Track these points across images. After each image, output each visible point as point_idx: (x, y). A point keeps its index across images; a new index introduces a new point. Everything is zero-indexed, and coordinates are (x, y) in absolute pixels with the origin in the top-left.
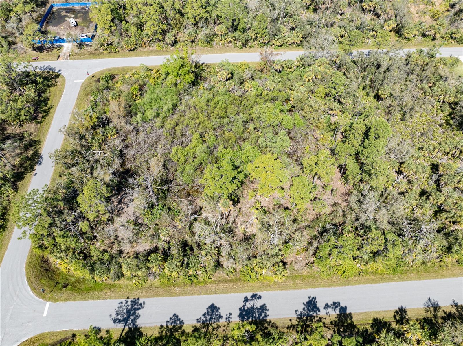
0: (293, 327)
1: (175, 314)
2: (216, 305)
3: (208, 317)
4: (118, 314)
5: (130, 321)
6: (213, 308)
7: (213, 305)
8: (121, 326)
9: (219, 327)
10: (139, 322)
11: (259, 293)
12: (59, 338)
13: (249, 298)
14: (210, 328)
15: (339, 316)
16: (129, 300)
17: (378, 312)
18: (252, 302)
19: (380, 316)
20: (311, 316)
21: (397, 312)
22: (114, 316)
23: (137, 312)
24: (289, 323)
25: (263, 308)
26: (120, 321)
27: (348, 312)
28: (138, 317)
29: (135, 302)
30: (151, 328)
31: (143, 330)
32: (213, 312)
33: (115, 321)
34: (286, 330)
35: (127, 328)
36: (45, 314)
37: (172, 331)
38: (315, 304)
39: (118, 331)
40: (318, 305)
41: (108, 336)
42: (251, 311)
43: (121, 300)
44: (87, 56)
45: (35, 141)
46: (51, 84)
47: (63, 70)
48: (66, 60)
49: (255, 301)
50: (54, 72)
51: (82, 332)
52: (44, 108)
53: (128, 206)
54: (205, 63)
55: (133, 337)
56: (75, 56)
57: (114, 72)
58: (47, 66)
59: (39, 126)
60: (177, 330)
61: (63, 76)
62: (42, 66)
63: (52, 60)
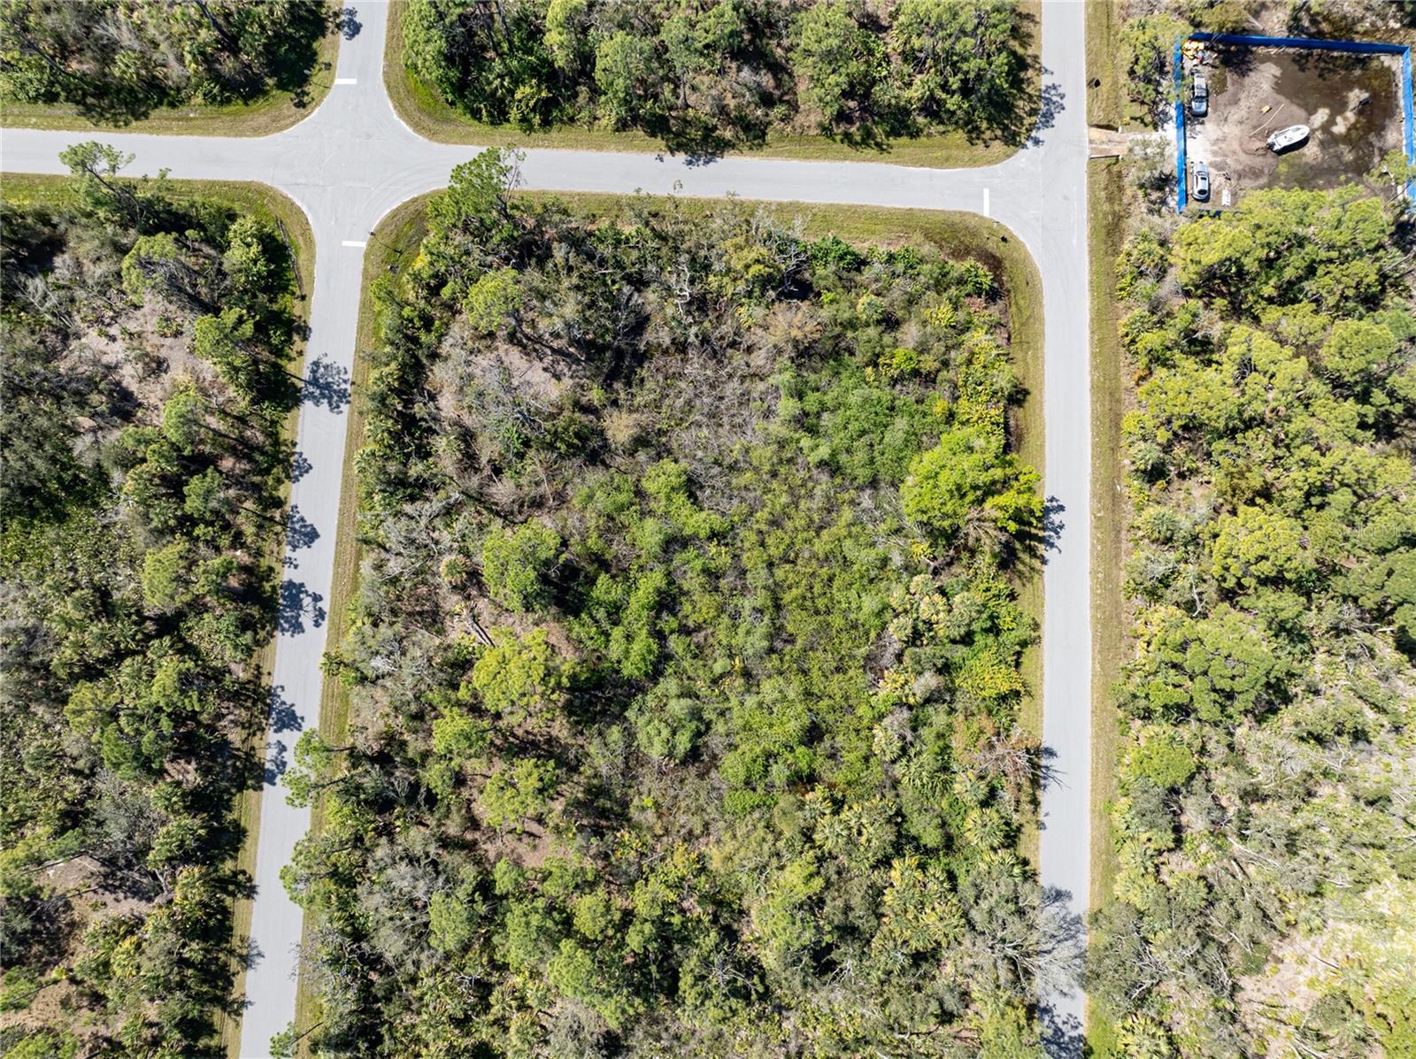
0: (258, 676)
1: (310, 467)
2: (317, 541)
3: (297, 526)
4: (326, 367)
5: (311, 389)
6: (311, 536)
7: (317, 536)
8: (306, 375)
9: (279, 543)
10: (308, 404)
11: (325, 624)
12: (303, 274)
13: (319, 604)
14: (278, 528)
15: (260, 766)
16: (348, 386)
17: (256, 839)
18: (310, 608)
19: (248, 842)
20: (269, 714)
21: (250, 879)
22: (325, 361)
23: (325, 401)
24: (264, 671)
25: (297, 627)
26: (314, 372)
27: (265, 785)
28: (317, 403)
29: (343, 395)
30: (295, 425)
31: (294, 411)
32: (306, 535)
33: (316, 364)
34: (254, 662)
35: (301, 385)
36: (345, 243)
37: (285, 463)
38: (287, 726)
39: (299, 370)
40: (286, 731)
41: (293, 354)
42: (296, 604)
43: (350, 371)
44: (1106, 207)
45: (764, 134)
46: (976, 128)
47: (1041, 149)
48: (1088, 152)
49: (312, 615)
50: (1032, 127)
51: (306, 310)
52: (878, 131)
53: (545, 369)
54: (1045, 568)
55: (284, 396)
56: (1109, 172)
57: (1019, 296)
58: (1063, 102)
59: (813, 132)
60: (285, 470)
61: (1009, 156)
62: (1061, 90)
63: (1090, 111)
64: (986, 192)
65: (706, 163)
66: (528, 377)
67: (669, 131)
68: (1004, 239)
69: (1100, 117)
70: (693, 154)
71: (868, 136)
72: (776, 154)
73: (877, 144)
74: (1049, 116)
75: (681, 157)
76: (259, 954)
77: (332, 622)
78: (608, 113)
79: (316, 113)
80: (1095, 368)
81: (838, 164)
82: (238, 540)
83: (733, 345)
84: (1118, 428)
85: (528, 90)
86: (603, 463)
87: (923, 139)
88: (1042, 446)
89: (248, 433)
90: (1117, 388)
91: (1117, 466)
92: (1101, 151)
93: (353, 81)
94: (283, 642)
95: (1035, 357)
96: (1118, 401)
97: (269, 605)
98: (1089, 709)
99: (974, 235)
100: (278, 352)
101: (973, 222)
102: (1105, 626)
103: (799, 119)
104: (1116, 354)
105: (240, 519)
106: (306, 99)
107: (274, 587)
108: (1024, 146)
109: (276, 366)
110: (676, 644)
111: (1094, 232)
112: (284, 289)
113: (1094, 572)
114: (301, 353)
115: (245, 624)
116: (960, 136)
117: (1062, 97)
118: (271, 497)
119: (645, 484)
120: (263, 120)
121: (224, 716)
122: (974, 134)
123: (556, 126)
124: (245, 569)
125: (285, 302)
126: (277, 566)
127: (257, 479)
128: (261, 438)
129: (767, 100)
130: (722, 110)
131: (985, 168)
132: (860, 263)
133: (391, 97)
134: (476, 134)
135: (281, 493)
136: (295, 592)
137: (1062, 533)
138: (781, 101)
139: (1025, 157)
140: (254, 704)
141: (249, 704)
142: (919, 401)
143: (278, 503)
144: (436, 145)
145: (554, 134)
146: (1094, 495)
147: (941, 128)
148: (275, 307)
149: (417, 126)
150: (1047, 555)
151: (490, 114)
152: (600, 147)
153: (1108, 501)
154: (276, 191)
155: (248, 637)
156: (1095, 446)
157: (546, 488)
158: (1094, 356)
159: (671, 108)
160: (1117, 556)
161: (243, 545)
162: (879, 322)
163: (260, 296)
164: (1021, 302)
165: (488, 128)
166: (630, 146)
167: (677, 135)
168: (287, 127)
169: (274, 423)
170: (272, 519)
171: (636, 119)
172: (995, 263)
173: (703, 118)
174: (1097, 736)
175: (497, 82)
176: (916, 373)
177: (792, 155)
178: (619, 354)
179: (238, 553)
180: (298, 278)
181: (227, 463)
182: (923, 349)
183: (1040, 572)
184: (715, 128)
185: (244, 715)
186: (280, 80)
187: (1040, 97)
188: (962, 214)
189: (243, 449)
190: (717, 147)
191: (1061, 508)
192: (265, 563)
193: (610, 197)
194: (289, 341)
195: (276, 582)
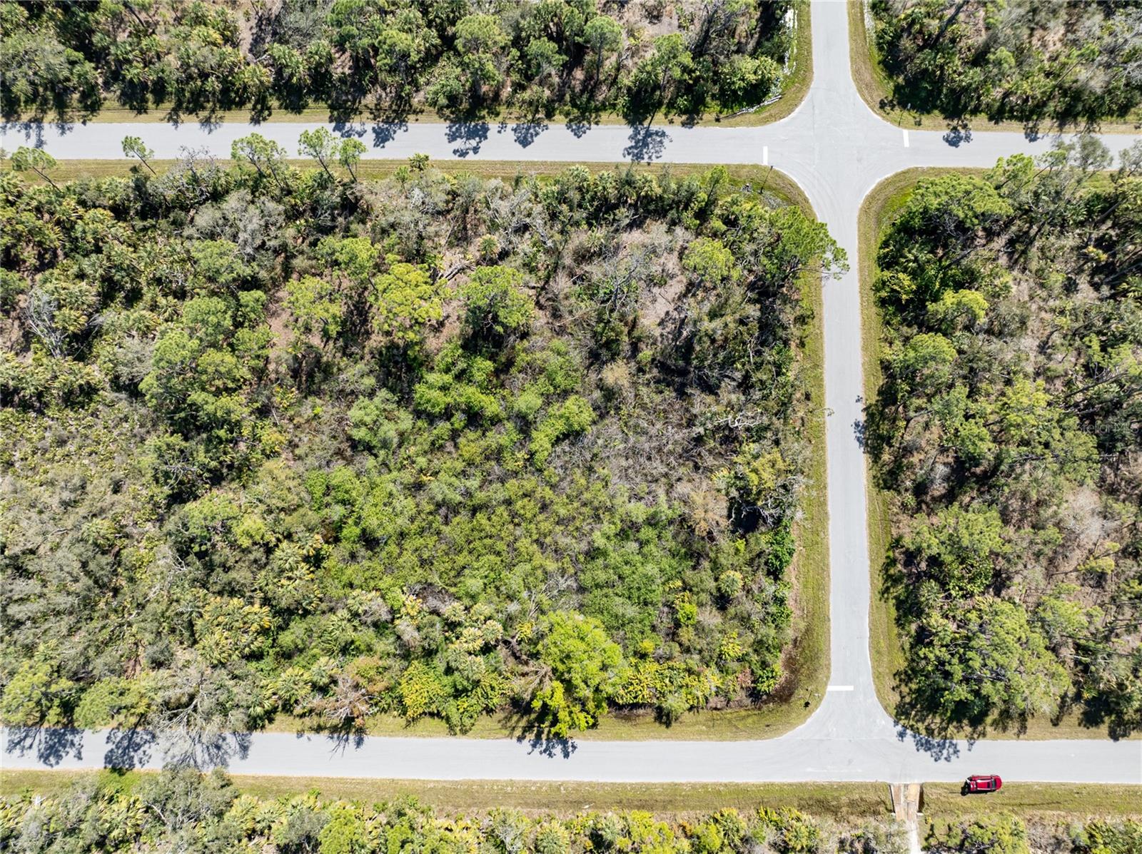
0: (415, 112)
1: (579, 137)
2: (520, 146)
3: (532, 131)
4: (661, 142)
5: (642, 132)
6: (524, 142)
7: (525, 146)
8: (654, 128)
9: (518, 119)
10: (630, 131)
11: (456, 158)
12: (738, 119)
13: (471, 152)
14: (530, 117)
15: (347, 120)
16: (646, 160)
17: (294, 121)
18: (468, 146)
19: (292, 116)
20: (387, 123)
21: (265, 119)
22: (666, 141)
23: (633, 144)
24: (419, 116)
25: (452, 137)
26: (657, 133)
27: (333, 124)
28: (631, 138)
29: (639, 157)
30: (613, 122)
31: (624, 121)
32: (525, 138)
33: (663, 134)
34: (426, 108)
35: (646, 124)
36: (765, 149)
37: (582, 117)
38: (377, 137)
39: (658, 122)
40: (374, 135)
41: (670, 117)
42: (471, 135)
43: (659, 161)
44: (844, 800)
45: (889, 489)
46: (910, 680)
47: (895, 739)
48: (896, 783)
49: (463, 147)
50: (916, 731)
51: (707, 123)
52: (900, 590)
53: (667, 313)
54: (515, 740)
55: (636, 113)
56: (878, 803)
57: (755, 718)
58: (942, 761)
59: (894, 531)
60: (576, 118)
61: (886, 709)
62: (953, 758)
63: (935, 785)
64: (851, 688)
65: (858, 439)
66: (660, 300)
67: (884, 407)
68: (807, 704)
69: (931, 795)
70: (866, 428)
71: (896, 580)
72: (871, 500)
73: (888, 588)
74: (927, 746)
75: (862, 418)
76: (210, 131)
77: (458, 163)
78: (896, 354)
79: (876, 118)
80: (694, 787)
81: (866, 554)
82: (519, 87)
83: (697, 467)
84: (641, 807)
85: (906, 283)
86: (592, 364)
87: (896, 630)
88: (621, 738)
89: (604, 88)
90: (676, 808)
91: (605, 805)
92: (898, 795)
93: (907, 144)
94: (442, 127)
95: (700, 733)
96: (665, 808)
97: (470, 115)
98: (397, 777)
99: (810, 677)
100: (671, 105)
101: (821, 676)
102: (465, 792)
103: (904, 518)
104: (707, 807)
105: (535, 88)
106: (888, 108)
107: (484, 117)
108: (896, 723)
109: (660, 104)
110: (443, 427)
111: (821, 788)
112: (724, 105)
113: (512, 783)
114: (671, 122)
115: (453, 99)
116: (902, 664)
117: (948, 759)
118: (554, 109)
119: (573, 398)
120: (867, 77)
121: (384, 89)
122: (905, 677)
123: (882, 312)
124: (497, 95)
125: (714, 106)
126: (500, 118)
127: (568, 97)
128: (601, 98)
129: (920, 489)
130: (907, 450)
131: (873, 687)
132: (775, 574)
133: (897, 175)
134: (869, 246)
135: (558, 117)
136: (482, 133)
137: (545, 756)
138: (919, 503)
139: (886, 724)
140: (394, 111)
141: (394, 107)
142: (653, 628)
143: (549, 115)
144: (856, 214)
145: (874, 310)
146: (580, 784)
147: (907, 646)
148: (708, 99)
149: (871, 198)
150: (526, 742)
151: (886, 256)
152: (865, 348)
153: (574, 797)
154: (806, 92)
155: (443, 101)
156: (624, 786)
157: (568, 319)
158: (705, 786)
159: (905, 407)
160: (527, 804)
161: (515, 91)
162: (719, 589)
163: (717, 87)
164: (750, 720)
165: (875, 255)
166: (868, 374)
167: (882, 413)
168: (862, 95)
169: (614, 106)
170: (537, 111)
171: (892, 377)
172: (784, 696)
173: (898, 434)
174: (373, 784)
175: (911, 257)
176: (678, 625)
177: (872, 513)
178: (683, 373)
179: (509, 89)
180: (734, 115)
181: (579, 74)
182: (699, 629)
183: (510, 735)
184: (891, 446)
185: (386, 104)
186: (903, 87)
187: (945, 738)
188: (828, 667)
189: (591, 85)
190: (874, 448)
191: (566, 755)
192: (503, 109)
193: (822, 359)
194: (681, 112)
195: (488, 119)
